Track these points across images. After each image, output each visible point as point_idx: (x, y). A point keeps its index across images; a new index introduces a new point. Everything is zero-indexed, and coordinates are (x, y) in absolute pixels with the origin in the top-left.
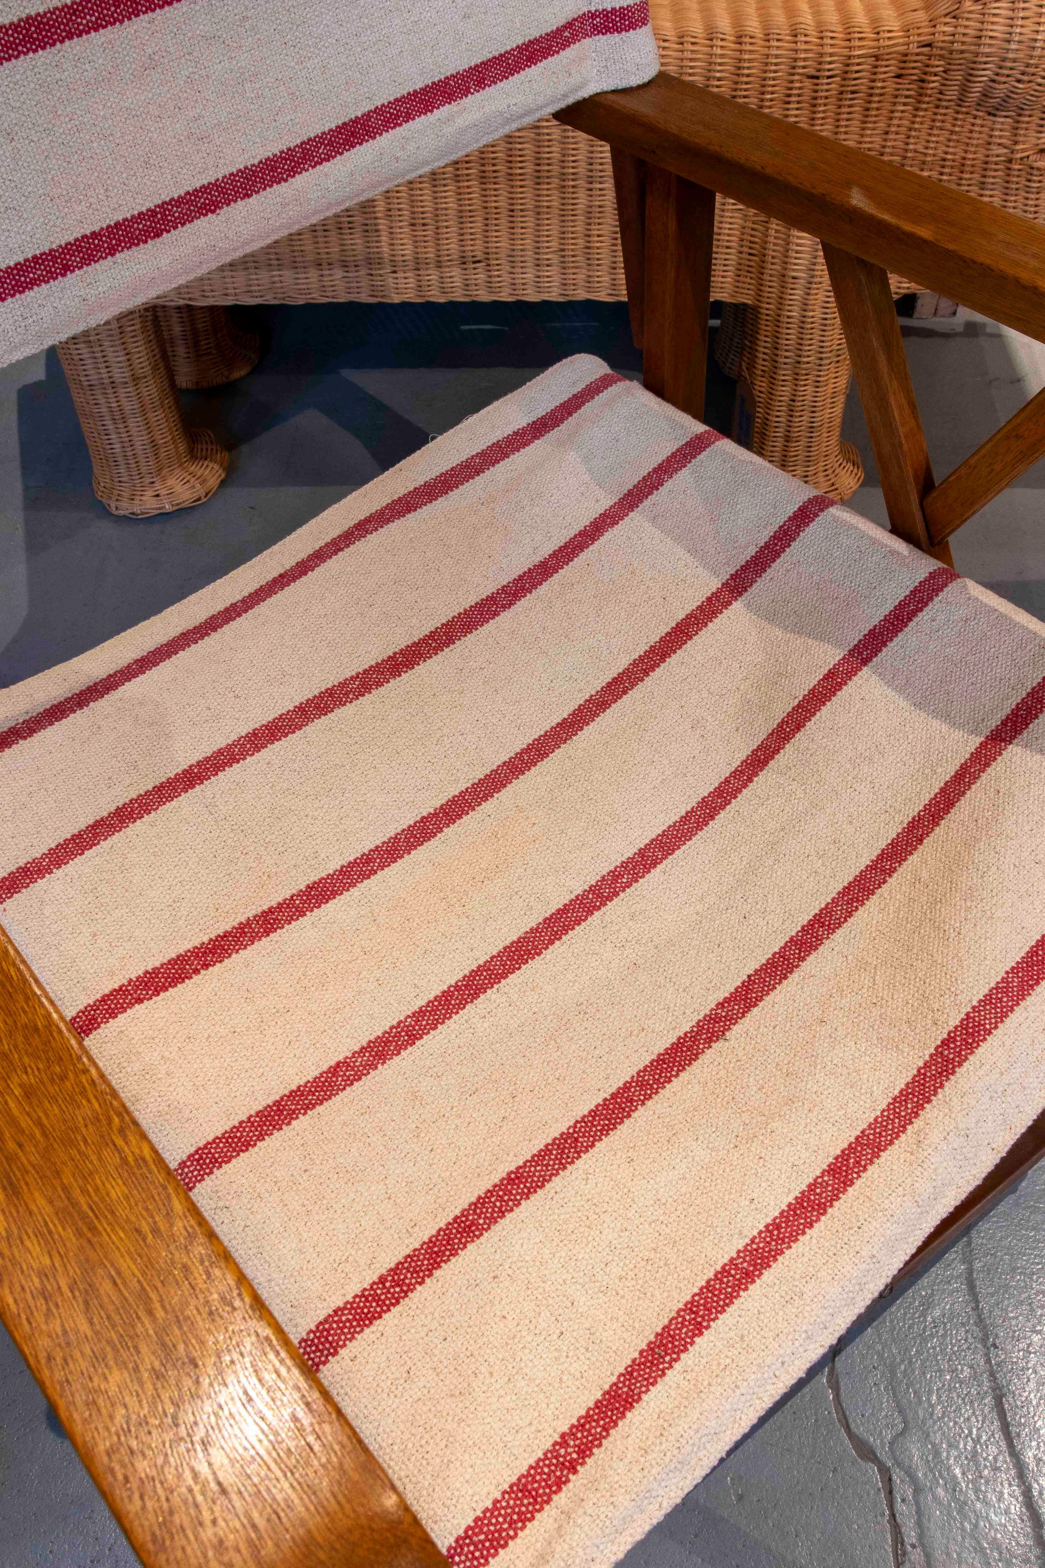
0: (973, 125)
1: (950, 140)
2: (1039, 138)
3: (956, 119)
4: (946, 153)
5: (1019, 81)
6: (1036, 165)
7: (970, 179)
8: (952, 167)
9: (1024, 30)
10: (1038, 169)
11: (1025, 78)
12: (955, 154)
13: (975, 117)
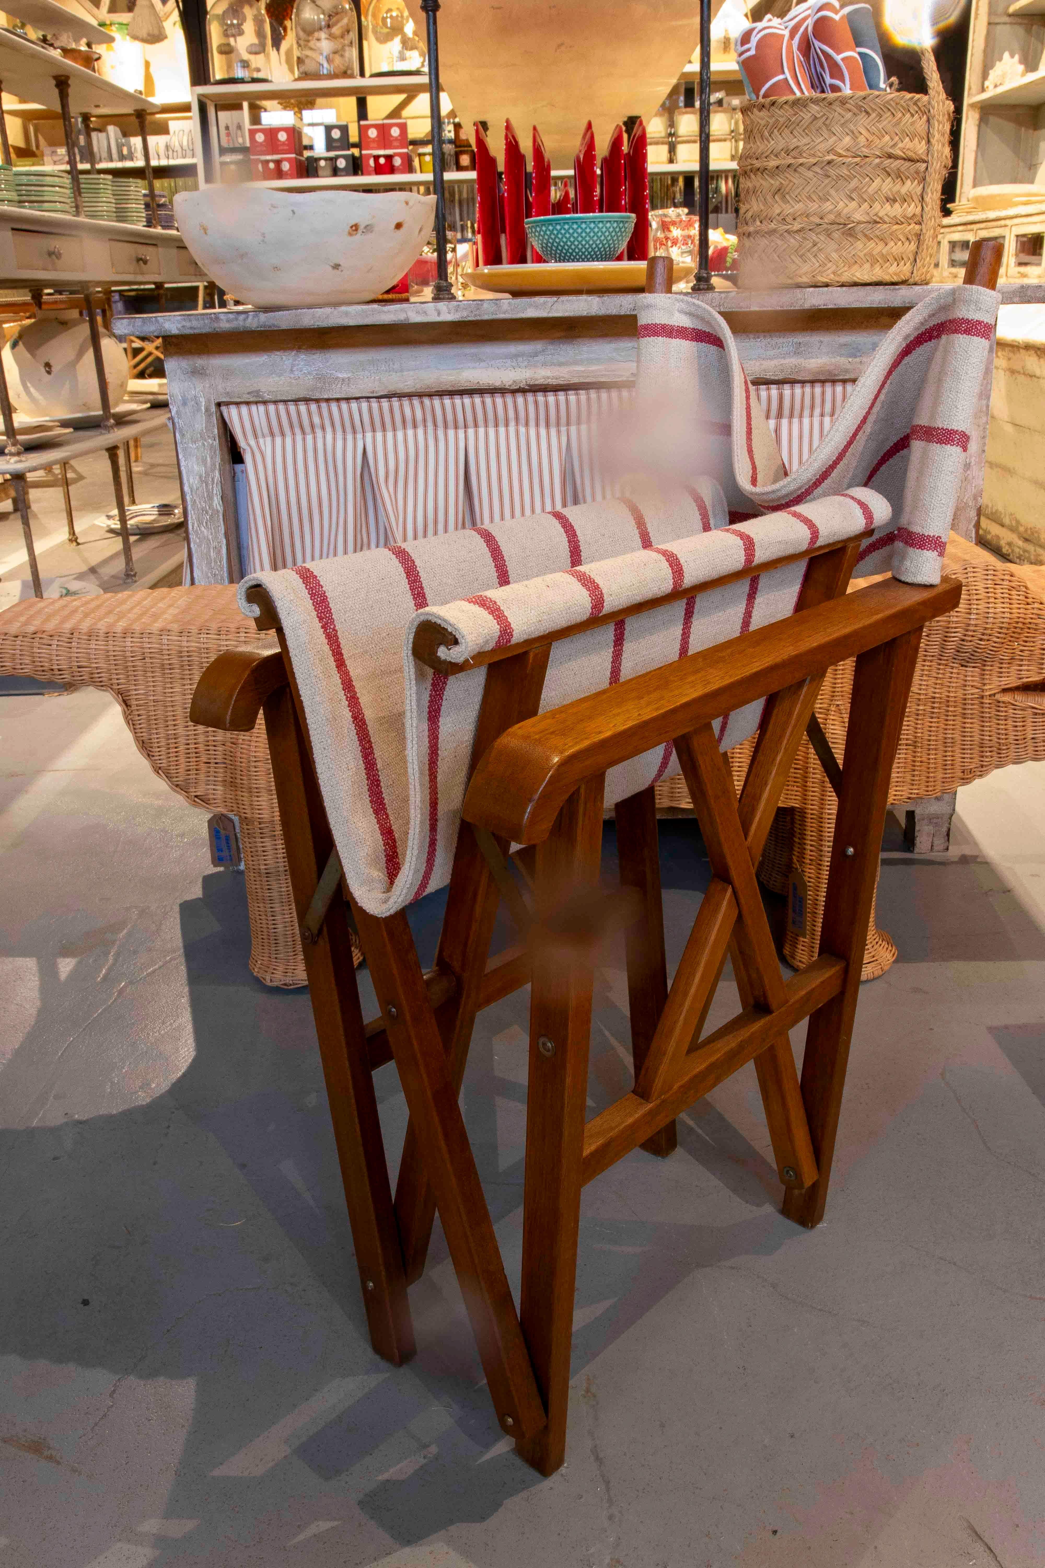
0: (952, 673)
1: (936, 684)
2: (1000, 681)
3: (939, 669)
4: (935, 693)
5: (981, 640)
6: (1001, 700)
7: (955, 711)
8: (940, 703)
9: (979, 607)
10: (1004, 702)
11: (985, 637)
12: (940, 693)
13: (952, 668)
